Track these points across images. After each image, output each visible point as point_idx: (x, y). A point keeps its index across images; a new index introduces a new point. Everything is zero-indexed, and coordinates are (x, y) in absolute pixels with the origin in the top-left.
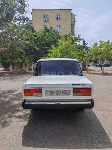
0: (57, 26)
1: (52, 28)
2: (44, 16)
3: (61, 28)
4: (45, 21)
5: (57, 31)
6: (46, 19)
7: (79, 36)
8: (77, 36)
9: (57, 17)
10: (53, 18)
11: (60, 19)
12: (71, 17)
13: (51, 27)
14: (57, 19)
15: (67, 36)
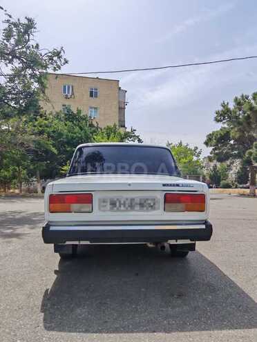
0: (91, 108)
1: (79, 112)
2: (65, 87)
3: (98, 112)
4: (66, 97)
5: (90, 117)
6: (68, 93)
7: (133, 131)
8: (129, 130)
9: (91, 93)
10: (82, 92)
11: (96, 96)
12: (119, 93)
13: (78, 110)
14: (91, 95)
15: (108, 128)
